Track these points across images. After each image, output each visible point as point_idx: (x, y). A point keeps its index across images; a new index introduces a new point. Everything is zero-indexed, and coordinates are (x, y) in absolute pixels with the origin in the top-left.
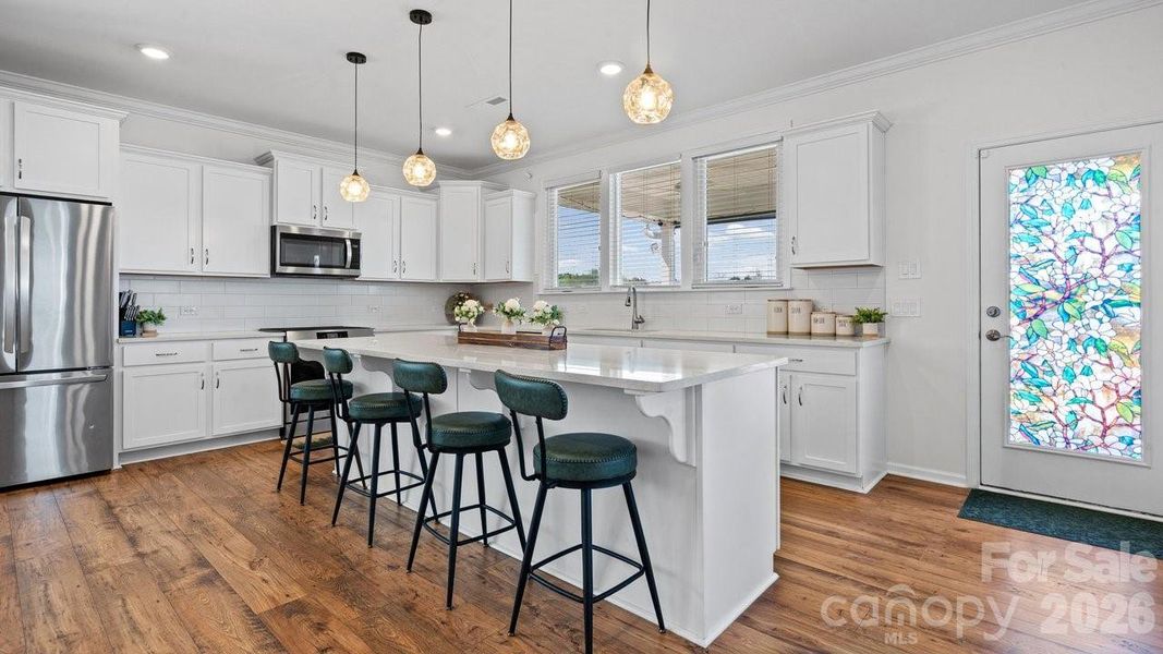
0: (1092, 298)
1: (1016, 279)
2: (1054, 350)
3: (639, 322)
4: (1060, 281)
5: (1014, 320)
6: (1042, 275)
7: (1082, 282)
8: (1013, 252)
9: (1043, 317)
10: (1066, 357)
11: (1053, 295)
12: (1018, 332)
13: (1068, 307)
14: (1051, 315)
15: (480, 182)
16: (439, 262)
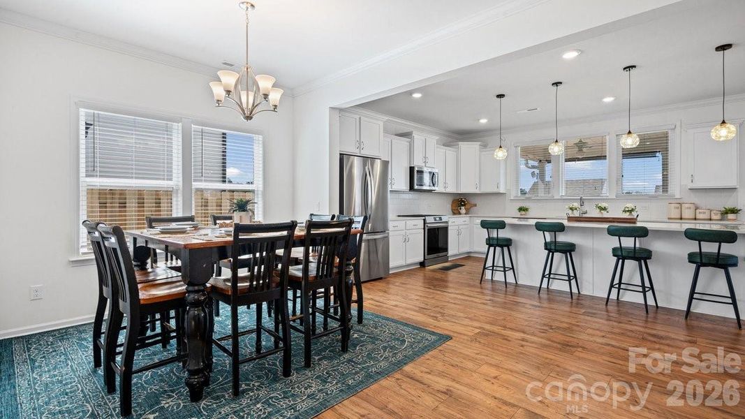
15: (479, 143)
16: (458, 183)
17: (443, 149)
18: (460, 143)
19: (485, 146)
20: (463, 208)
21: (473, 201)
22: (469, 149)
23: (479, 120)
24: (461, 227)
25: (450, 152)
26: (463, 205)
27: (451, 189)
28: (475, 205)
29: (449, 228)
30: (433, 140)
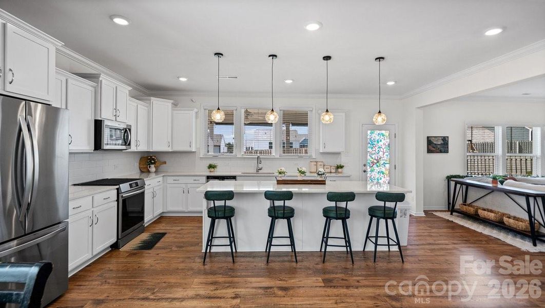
0: (382, 162)
1: (369, 157)
2: (375, 175)
3: (259, 169)
4: (376, 158)
5: (368, 167)
6: (373, 156)
7: (380, 158)
8: (368, 150)
9: (374, 166)
10: (377, 176)
11: (375, 161)
12: (369, 170)
13: (378, 164)
14: (375, 166)
15: (172, 101)
16: (149, 141)
17: (135, 102)
18: (152, 98)
19: (175, 105)
20: (153, 166)
21: (162, 159)
22: (161, 106)
23: (178, 78)
24: (155, 189)
25: (141, 106)
26: (152, 164)
27: (143, 148)
28: (165, 163)
29: (146, 192)
30: (125, 90)
